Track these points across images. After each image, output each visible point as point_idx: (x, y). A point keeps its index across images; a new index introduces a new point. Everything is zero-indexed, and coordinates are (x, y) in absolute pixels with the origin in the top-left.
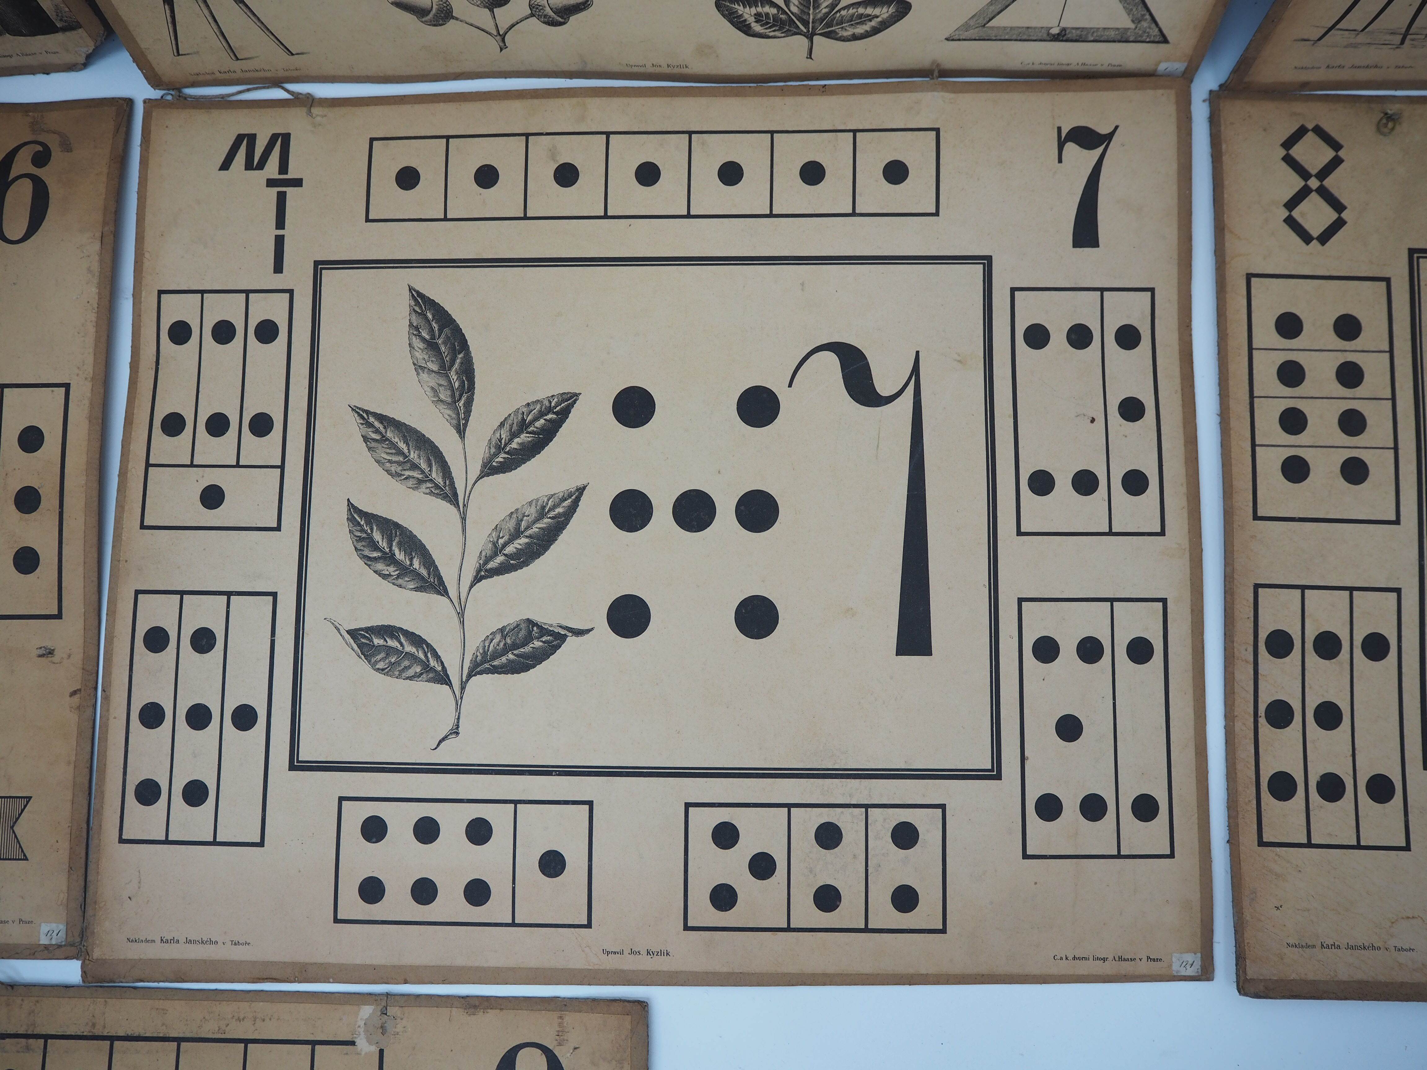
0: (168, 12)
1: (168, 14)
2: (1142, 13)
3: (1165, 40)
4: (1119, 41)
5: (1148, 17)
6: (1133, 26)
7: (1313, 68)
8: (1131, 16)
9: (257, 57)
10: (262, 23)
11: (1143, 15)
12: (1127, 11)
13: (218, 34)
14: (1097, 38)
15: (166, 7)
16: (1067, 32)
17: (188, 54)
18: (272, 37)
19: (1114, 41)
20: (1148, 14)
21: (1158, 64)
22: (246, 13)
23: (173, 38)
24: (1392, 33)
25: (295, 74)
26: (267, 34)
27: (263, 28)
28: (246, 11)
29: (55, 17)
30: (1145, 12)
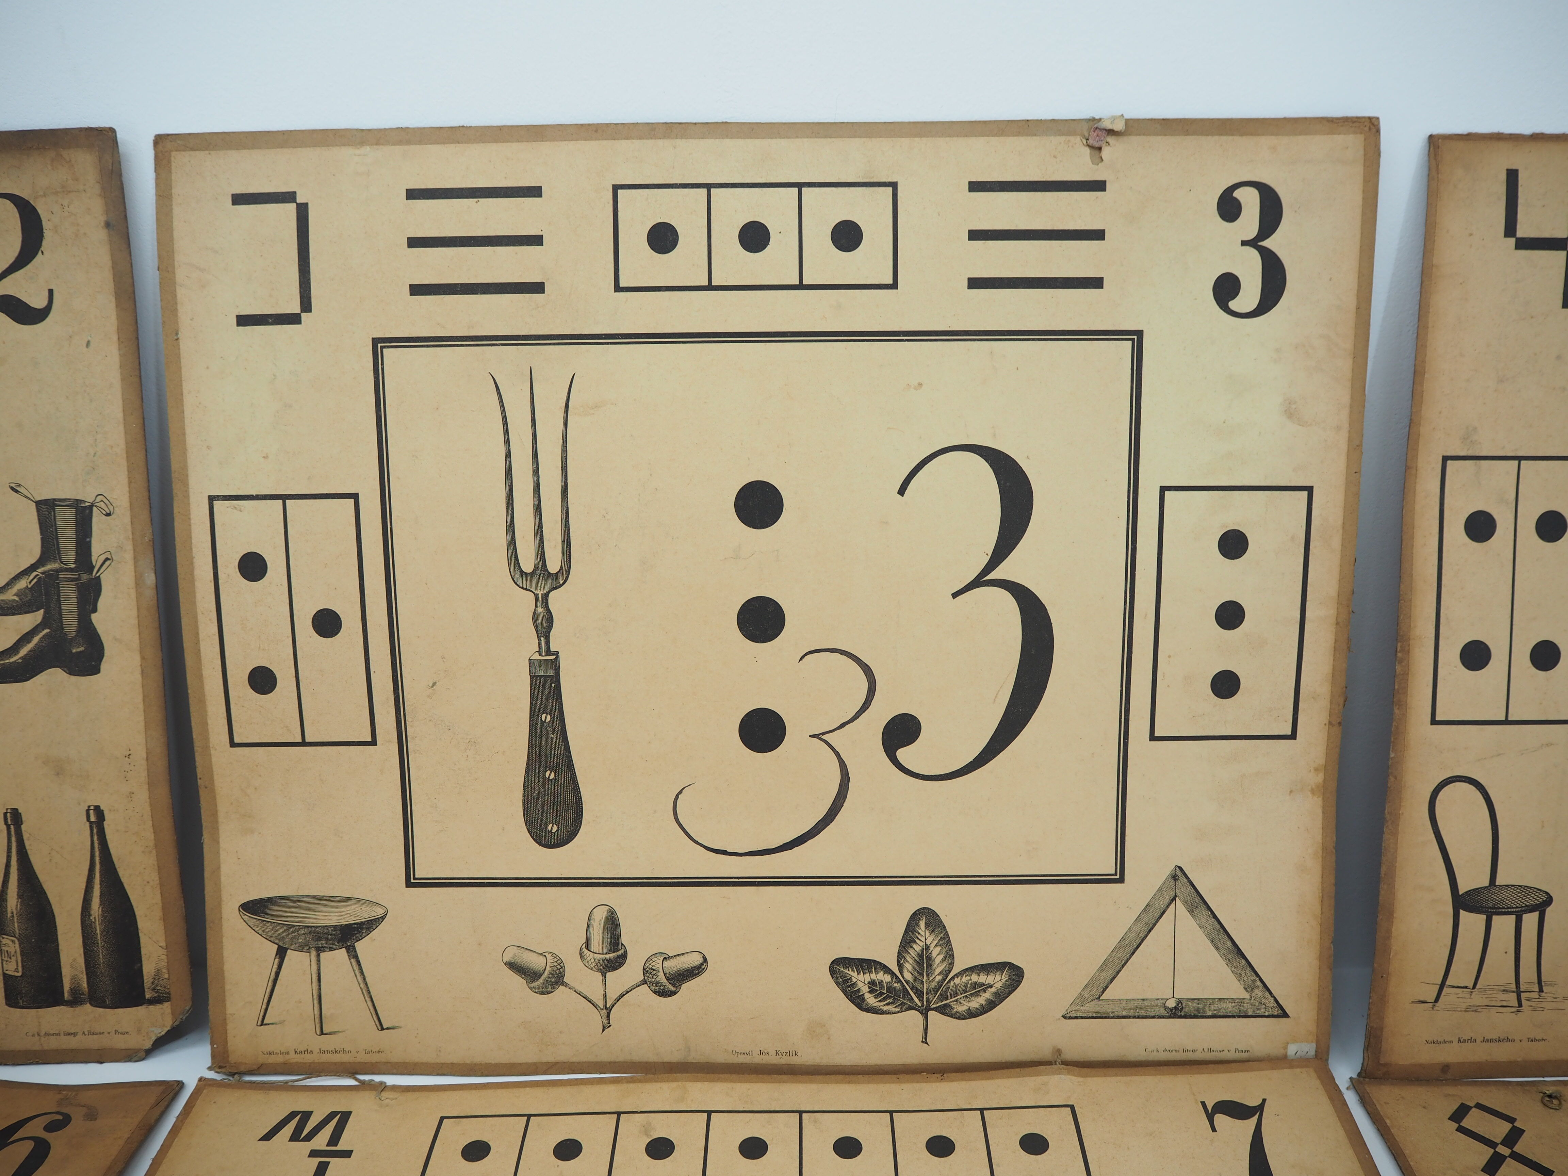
0: (276, 966)
1: (274, 970)
2: (1253, 978)
3: (1285, 1015)
4: (1239, 1017)
5: (1258, 983)
6: (1246, 995)
7: (1445, 1042)
8: (1242, 982)
9: (343, 1031)
10: (366, 984)
11: (1254, 981)
12: (1237, 976)
13: (315, 997)
14: (1215, 1012)
15: (277, 960)
16: (1184, 1004)
17: (272, 1024)
18: (370, 1003)
19: (1234, 1017)
20: (1257, 979)
21: (1286, 1048)
22: (354, 970)
23: (266, 1001)
24: (1504, 991)
25: (375, 1058)
26: (367, 998)
27: (364, 991)
28: (355, 968)
29: (149, 984)
30: (1254, 977)
